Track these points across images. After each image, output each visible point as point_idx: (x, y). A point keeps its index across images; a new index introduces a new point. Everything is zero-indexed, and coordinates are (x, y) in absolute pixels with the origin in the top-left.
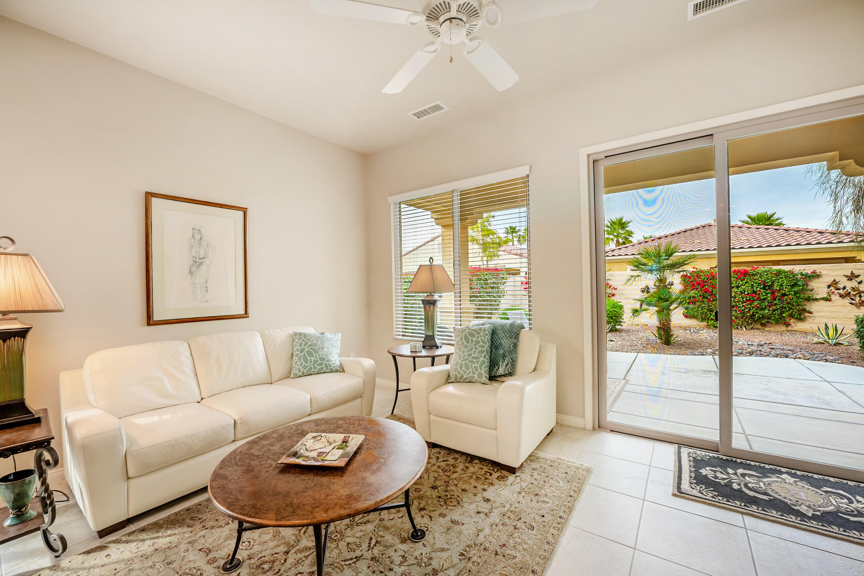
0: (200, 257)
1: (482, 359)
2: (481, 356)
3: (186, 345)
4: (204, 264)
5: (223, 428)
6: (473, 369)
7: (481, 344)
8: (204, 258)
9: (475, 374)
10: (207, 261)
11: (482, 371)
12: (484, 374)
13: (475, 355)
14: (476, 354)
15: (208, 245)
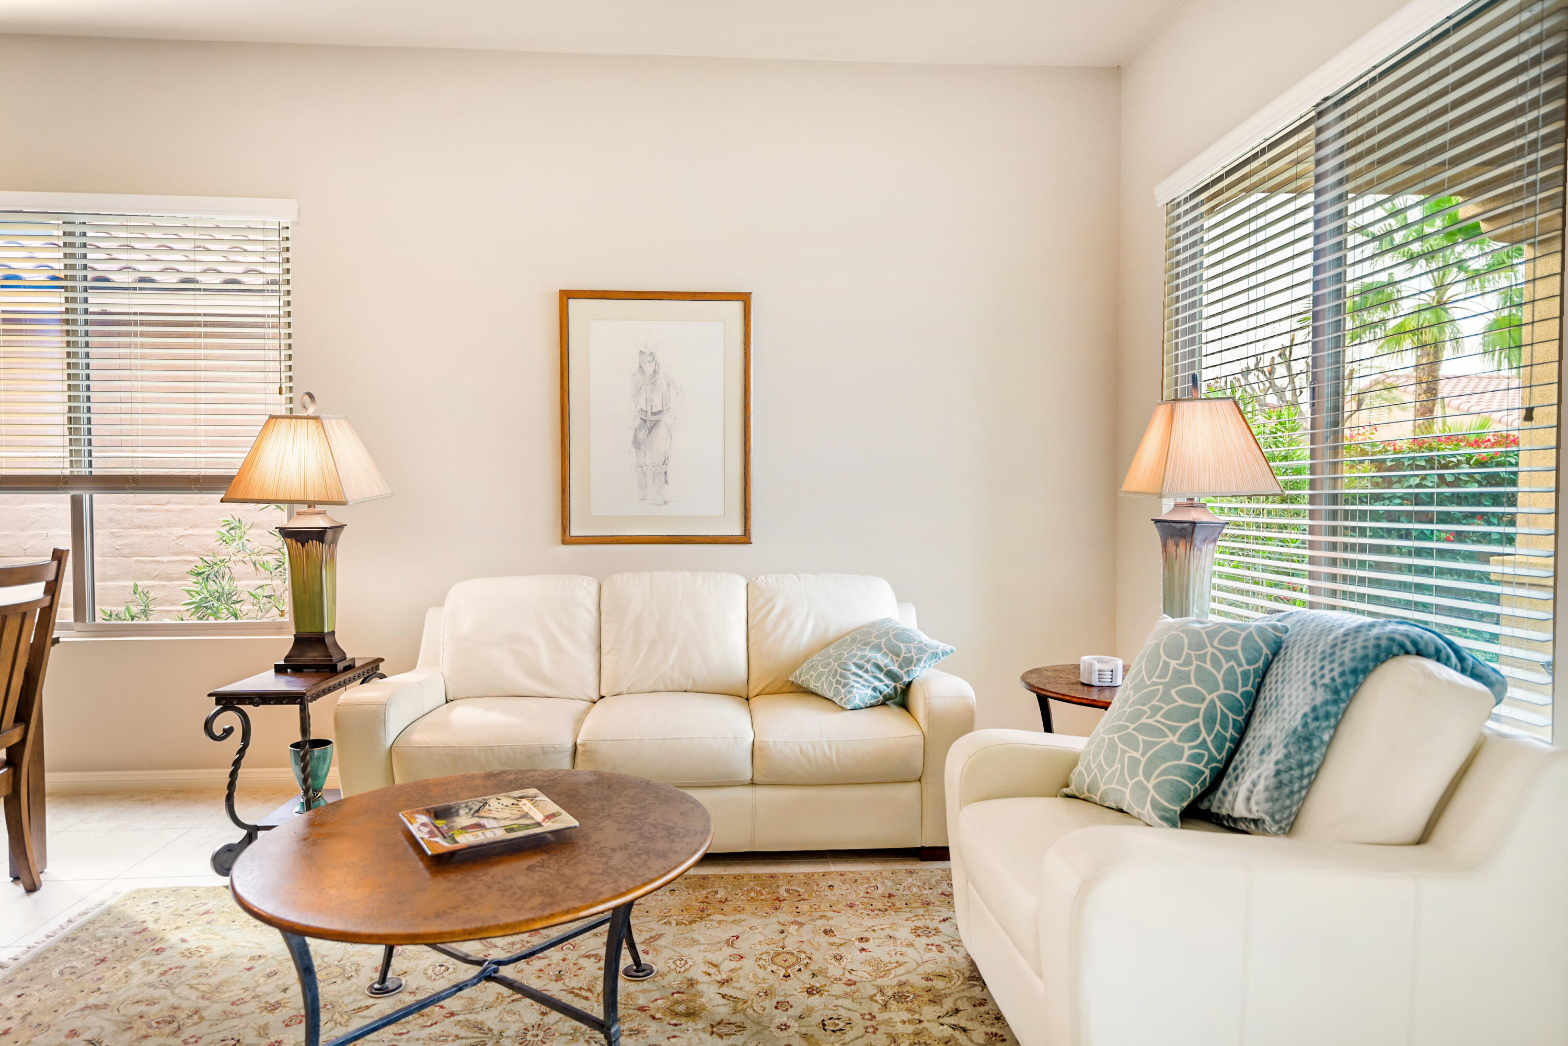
0: (655, 410)
1: (1173, 739)
2: (1173, 730)
3: (594, 588)
4: (662, 424)
5: (544, 752)
6: (1123, 766)
7: (1194, 685)
8: (660, 412)
9: (1125, 784)
10: (666, 419)
11: (1148, 781)
12: (1152, 792)
13: (1150, 721)
14: (1158, 717)
15: (668, 385)
